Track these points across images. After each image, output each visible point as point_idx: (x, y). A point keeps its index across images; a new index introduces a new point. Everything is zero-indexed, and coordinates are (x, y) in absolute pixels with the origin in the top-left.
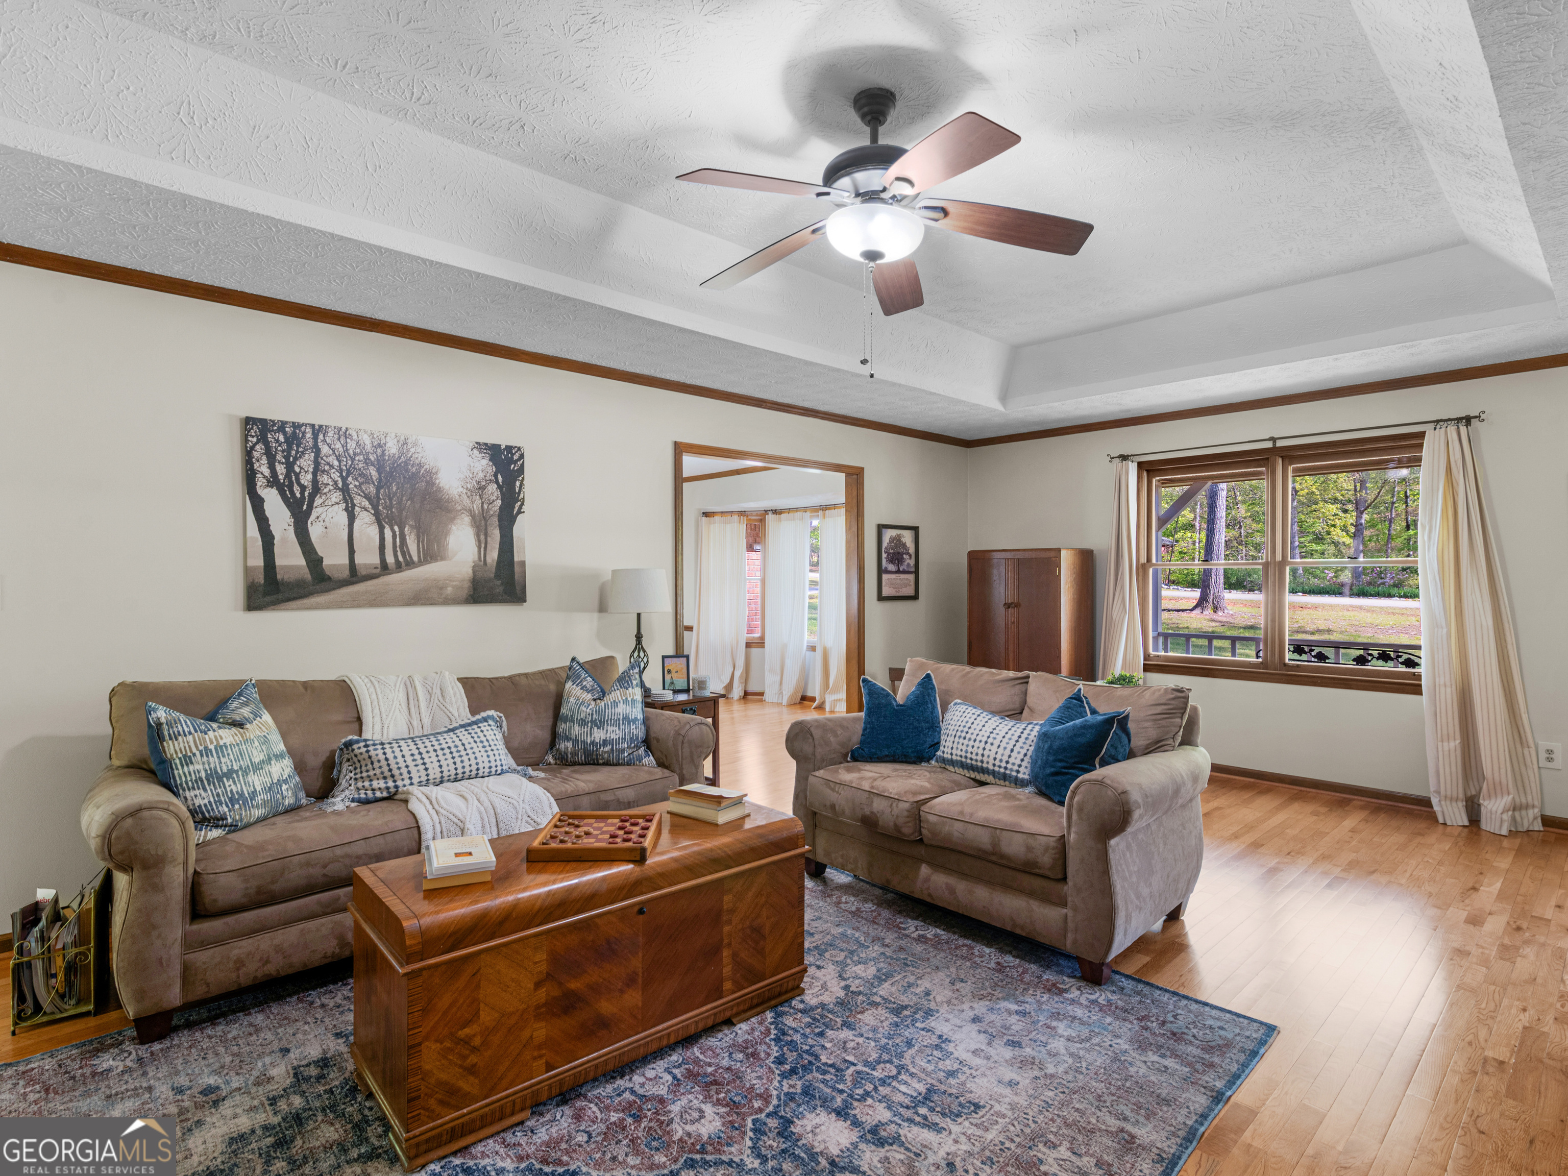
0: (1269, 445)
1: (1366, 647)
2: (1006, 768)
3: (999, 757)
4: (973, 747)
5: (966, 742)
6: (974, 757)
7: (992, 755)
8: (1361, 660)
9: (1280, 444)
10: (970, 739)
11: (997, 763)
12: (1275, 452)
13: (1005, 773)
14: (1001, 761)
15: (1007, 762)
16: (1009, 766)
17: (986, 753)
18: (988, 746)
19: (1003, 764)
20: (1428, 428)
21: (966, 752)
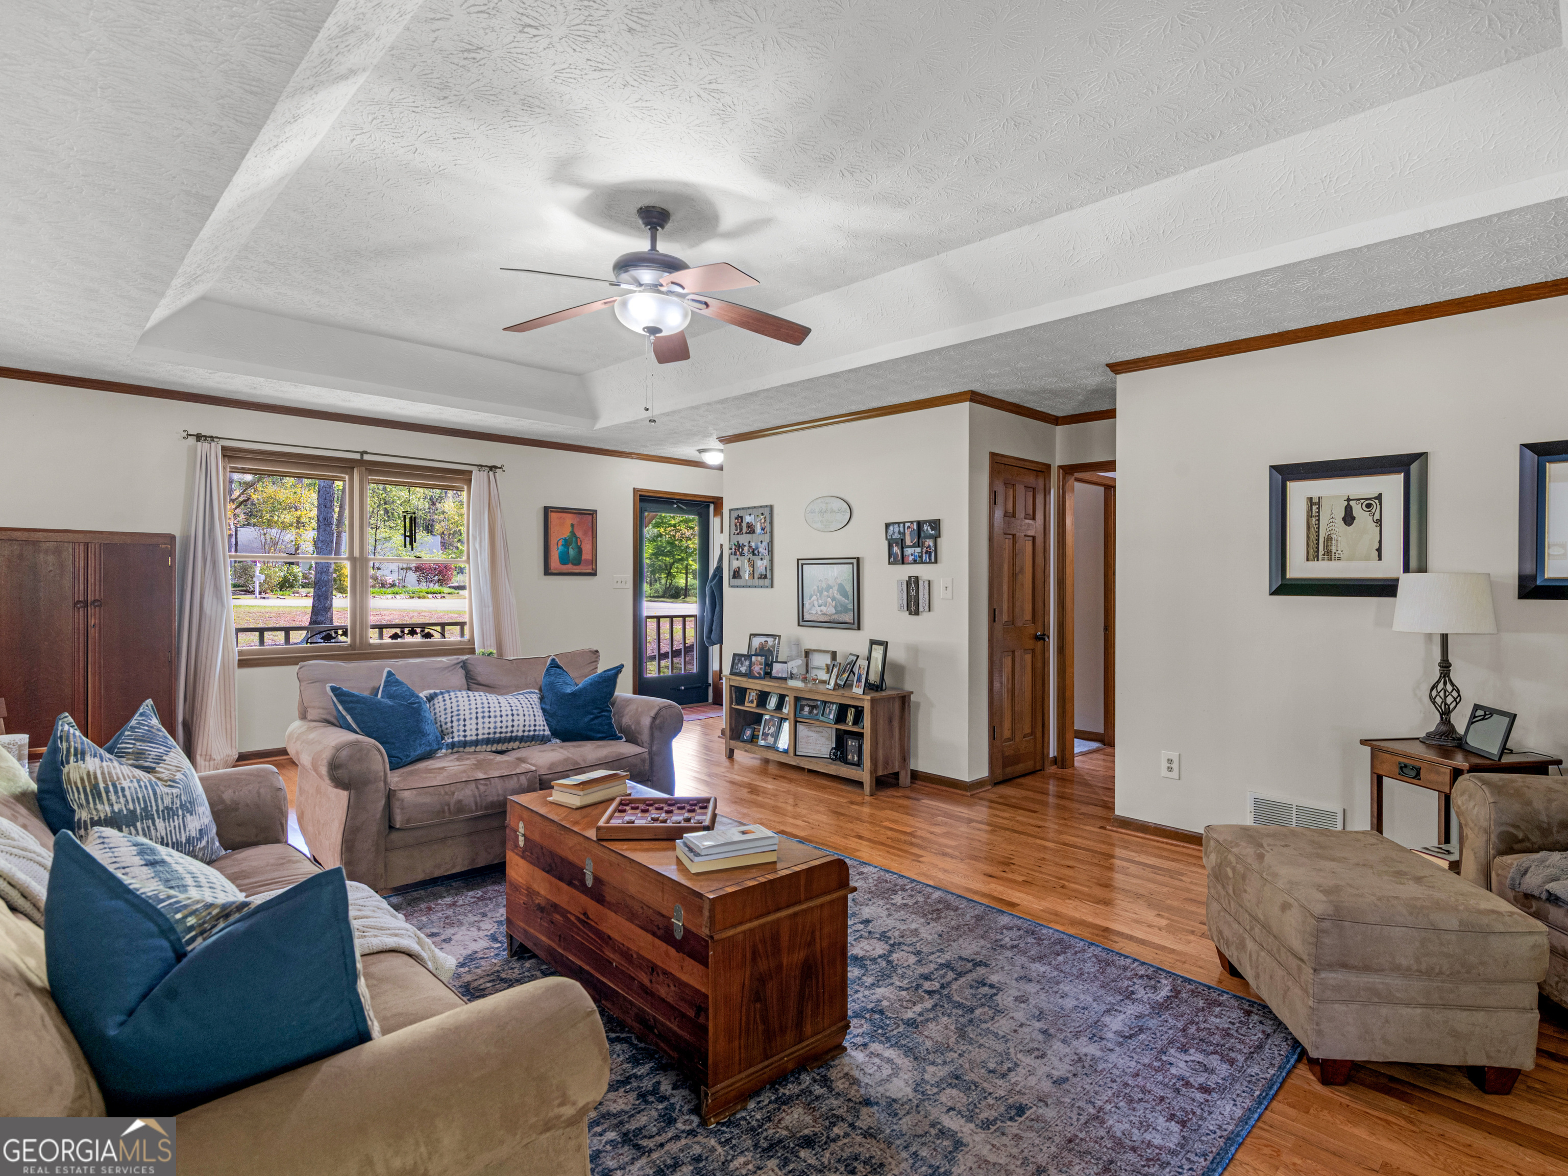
0: (358, 456)
1: (402, 627)
2: (535, 730)
3: (527, 723)
4: (501, 722)
5: (492, 720)
6: (504, 730)
7: (521, 723)
8: (395, 636)
9: (366, 457)
10: (495, 717)
11: (527, 728)
12: (361, 463)
13: (534, 735)
14: (530, 726)
15: (535, 725)
16: (537, 728)
17: (515, 723)
18: (516, 718)
19: (532, 728)
20: (475, 470)
21: (495, 728)
